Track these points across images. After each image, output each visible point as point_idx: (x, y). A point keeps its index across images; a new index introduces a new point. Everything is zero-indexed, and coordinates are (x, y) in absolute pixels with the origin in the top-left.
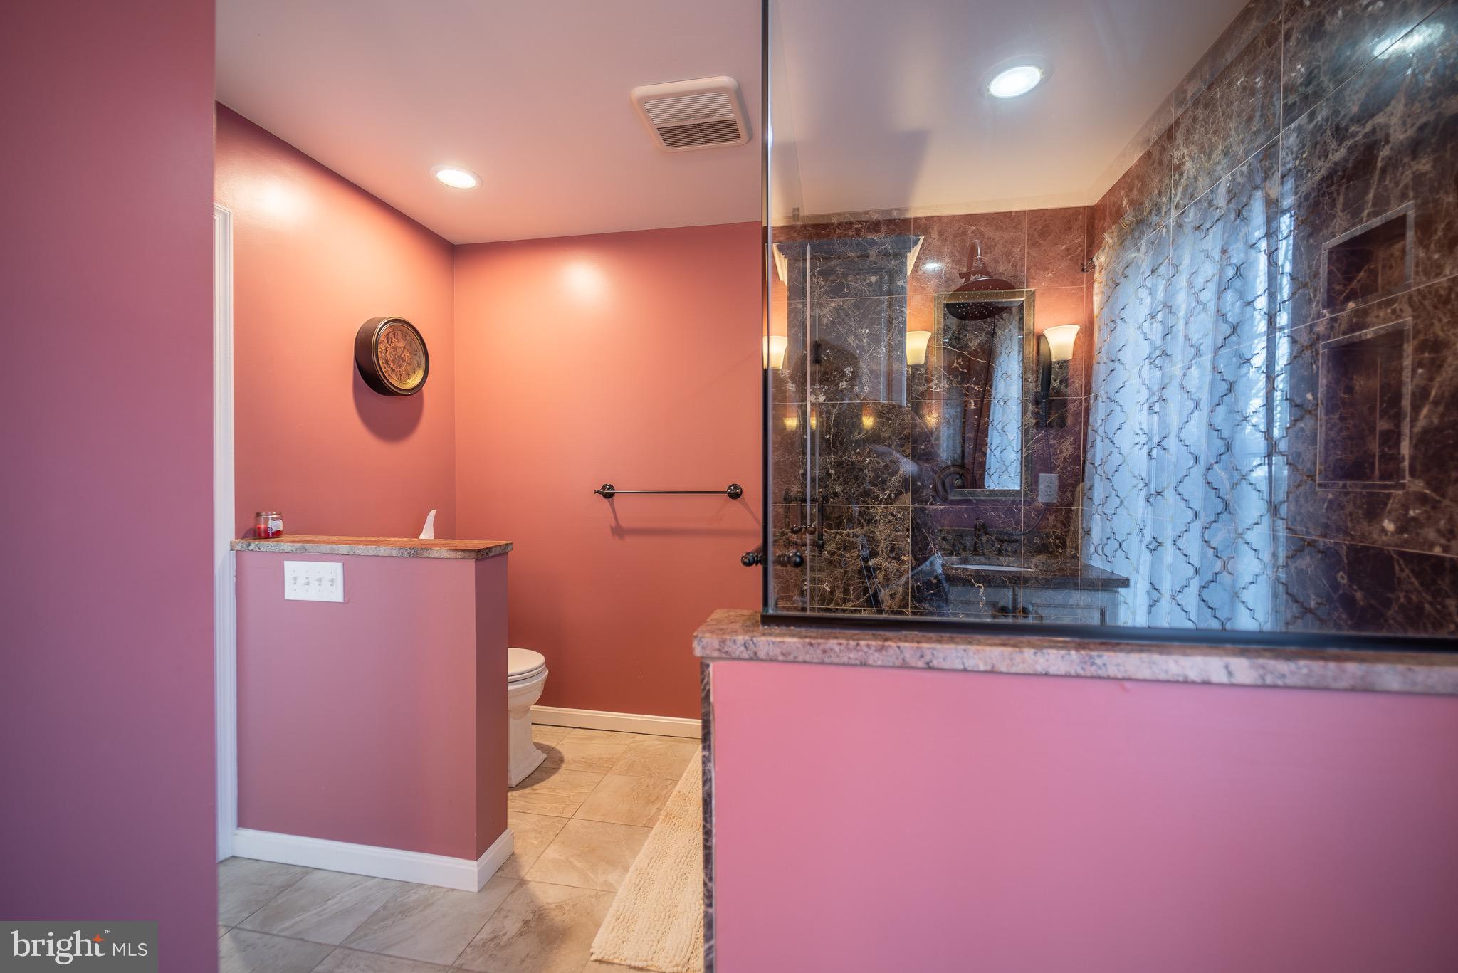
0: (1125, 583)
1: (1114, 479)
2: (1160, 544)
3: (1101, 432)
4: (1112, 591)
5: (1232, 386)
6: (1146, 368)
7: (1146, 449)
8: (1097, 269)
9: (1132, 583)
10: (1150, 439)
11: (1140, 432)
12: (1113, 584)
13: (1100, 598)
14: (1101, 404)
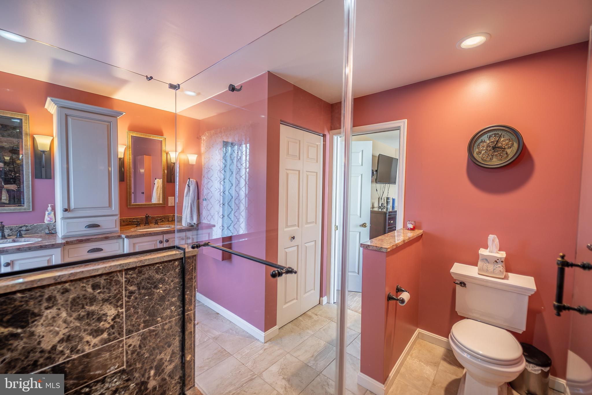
0: (214, 226)
1: (210, 200)
2: (224, 216)
3: (206, 186)
4: (211, 228)
5: (240, 169)
6: (219, 173)
7: (219, 193)
8: (202, 140)
9: (216, 226)
10: (220, 191)
11: (217, 189)
12: (211, 227)
13: (208, 231)
14: (205, 179)
